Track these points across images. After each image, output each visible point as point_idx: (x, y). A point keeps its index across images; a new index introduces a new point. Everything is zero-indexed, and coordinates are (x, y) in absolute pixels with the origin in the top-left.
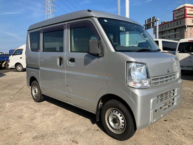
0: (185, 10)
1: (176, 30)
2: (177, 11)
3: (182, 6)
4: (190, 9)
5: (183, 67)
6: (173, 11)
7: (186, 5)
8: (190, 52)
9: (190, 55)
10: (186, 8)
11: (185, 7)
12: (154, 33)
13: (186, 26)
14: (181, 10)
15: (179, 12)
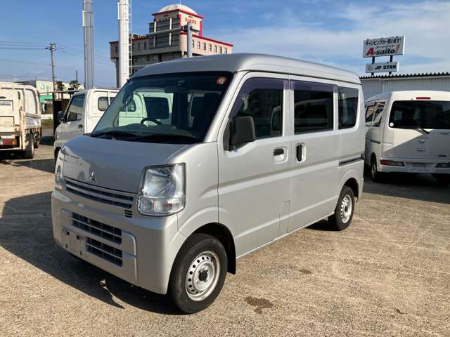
0: (178, 17)
1: (163, 58)
2: (162, 17)
3: (171, 8)
4: (187, 16)
5: (404, 166)
6: (153, 15)
7: (180, 7)
8: (422, 128)
9: (420, 134)
10: (180, 13)
11: (178, 10)
12: (112, 58)
13: (181, 52)
14: (170, 15)
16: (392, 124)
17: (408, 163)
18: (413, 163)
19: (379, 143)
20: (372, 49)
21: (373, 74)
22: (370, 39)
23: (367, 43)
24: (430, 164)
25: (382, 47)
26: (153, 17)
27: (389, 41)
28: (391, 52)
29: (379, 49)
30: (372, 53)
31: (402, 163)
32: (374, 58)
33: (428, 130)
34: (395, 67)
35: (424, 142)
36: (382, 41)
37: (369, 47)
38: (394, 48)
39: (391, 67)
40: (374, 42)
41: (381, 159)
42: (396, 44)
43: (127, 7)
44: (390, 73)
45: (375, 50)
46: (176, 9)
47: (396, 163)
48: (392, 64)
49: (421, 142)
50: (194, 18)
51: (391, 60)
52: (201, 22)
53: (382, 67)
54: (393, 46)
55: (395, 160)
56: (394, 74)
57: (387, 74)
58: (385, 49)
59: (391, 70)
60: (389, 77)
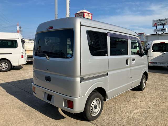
0: (84, 14)
2: (78, 15)
3: (81, 11)
4: (87, 14)
5: (157, 64)
6: (75, 14)
7: (84, 11)
8: (163, 52)
9: (162, 54)
10: (84, 13)
11: (84, 12)
14: (81, 14)
15: (79, 16)
16: (153, 51)
17: (158, 63)
18: (160, 63)
19: (149, 57)
20: (156, 24)
21: (156, 33)
22: (155, 20)
23: (154, 21)
24: (166, 63)
25: (160, 23)
26: (75, 15)
27: (163, 20)
28: (163, 24)
29: (159, 23)
30: (156, 25)
31: (156, 63)
32: (157, 27)
33: (165, 52)
34: (165, 30)
35: (163, 56)
36: (160, 20)
37: (155, 23)
38: (165, 23)
39: (164, 30)
40: (157, 21)
41: (150, 62)
42: (165, 21)
43: (69, 15)
44: (163, 32)
45: (157, 24)
46: (83, 12)
47: (154, 63)
48: (164, 29)
49: (162, 56)
50: (89, 15)
51: (164, 27)
52: (92, 16)
53: (160, 30)
54: (164, 22)
55: (154, 62)
56: (165, 33)
57: (162, 33)
58: (161, 23)
59: (164, 31)
60: (163, 34)
